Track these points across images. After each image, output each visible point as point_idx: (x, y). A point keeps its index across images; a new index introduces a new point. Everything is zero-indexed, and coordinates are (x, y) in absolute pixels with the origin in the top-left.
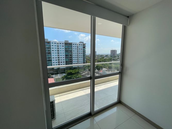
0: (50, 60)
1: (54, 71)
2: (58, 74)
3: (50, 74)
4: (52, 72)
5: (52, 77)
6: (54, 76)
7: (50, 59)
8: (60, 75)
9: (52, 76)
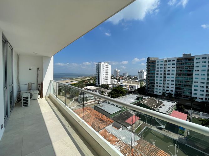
0: (189, 85)
1: (194, 105)
2: (200, 111)
3: (183, 107)
4: (189, 104)
5: (186, 113)
6: (189, 111)
7: (190, 83)
8: (203, 115)
9: (186, 110)
